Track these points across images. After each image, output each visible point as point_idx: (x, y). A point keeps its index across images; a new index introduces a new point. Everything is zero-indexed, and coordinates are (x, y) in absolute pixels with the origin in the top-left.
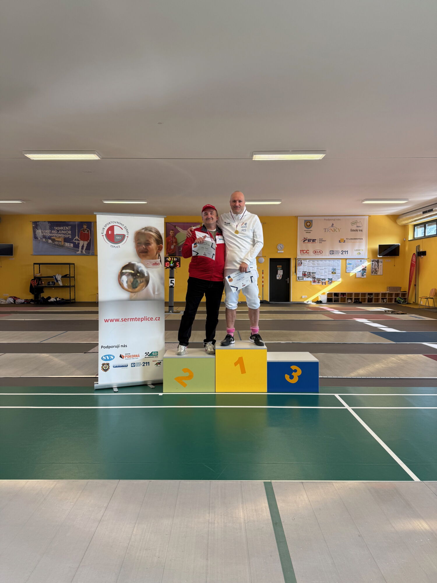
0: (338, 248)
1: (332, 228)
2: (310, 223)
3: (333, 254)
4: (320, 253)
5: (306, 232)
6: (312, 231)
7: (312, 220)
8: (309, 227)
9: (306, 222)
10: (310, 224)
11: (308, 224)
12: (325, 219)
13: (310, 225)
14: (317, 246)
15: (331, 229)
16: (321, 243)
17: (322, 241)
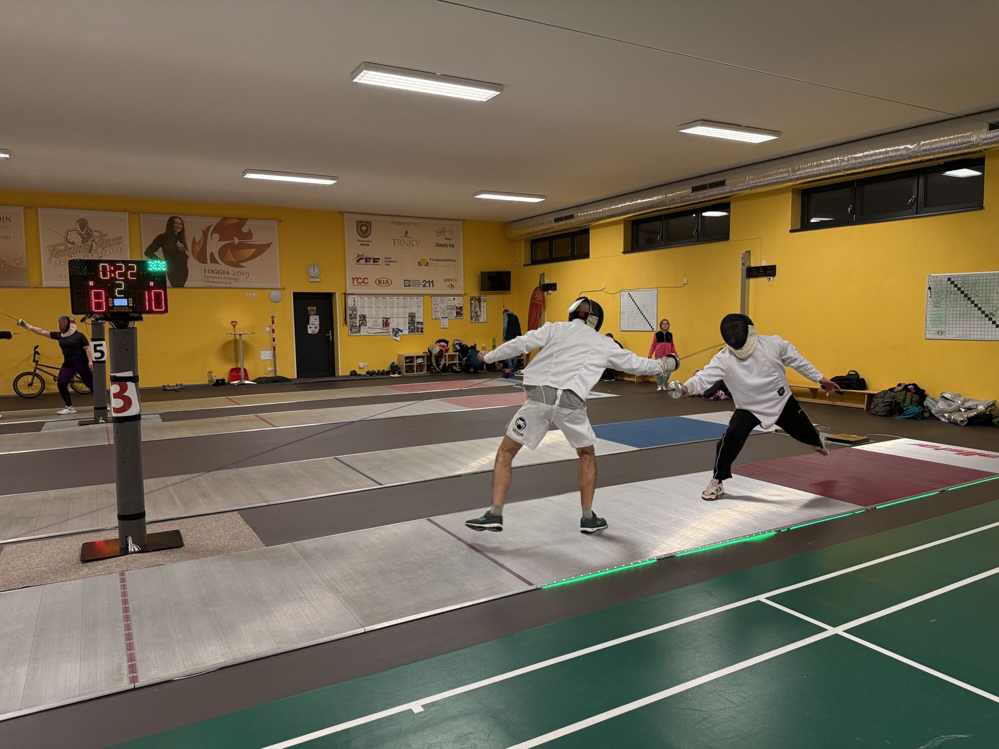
0: (417, 275)
1: (406, 239)
2: (367, 227)
3: (409, 286)
4: (387, 284)
5: (362, 245)
6: (371, 242)
7: (371, 222)
8: (365, 235)
9: (360, 225)
10: (367, 229)
11: (364, 229)
12: (392, 222)
13: (367, 231)
14: (382, 271)
15: (404, 241)
16: (388, 265)
17: (390, 262)
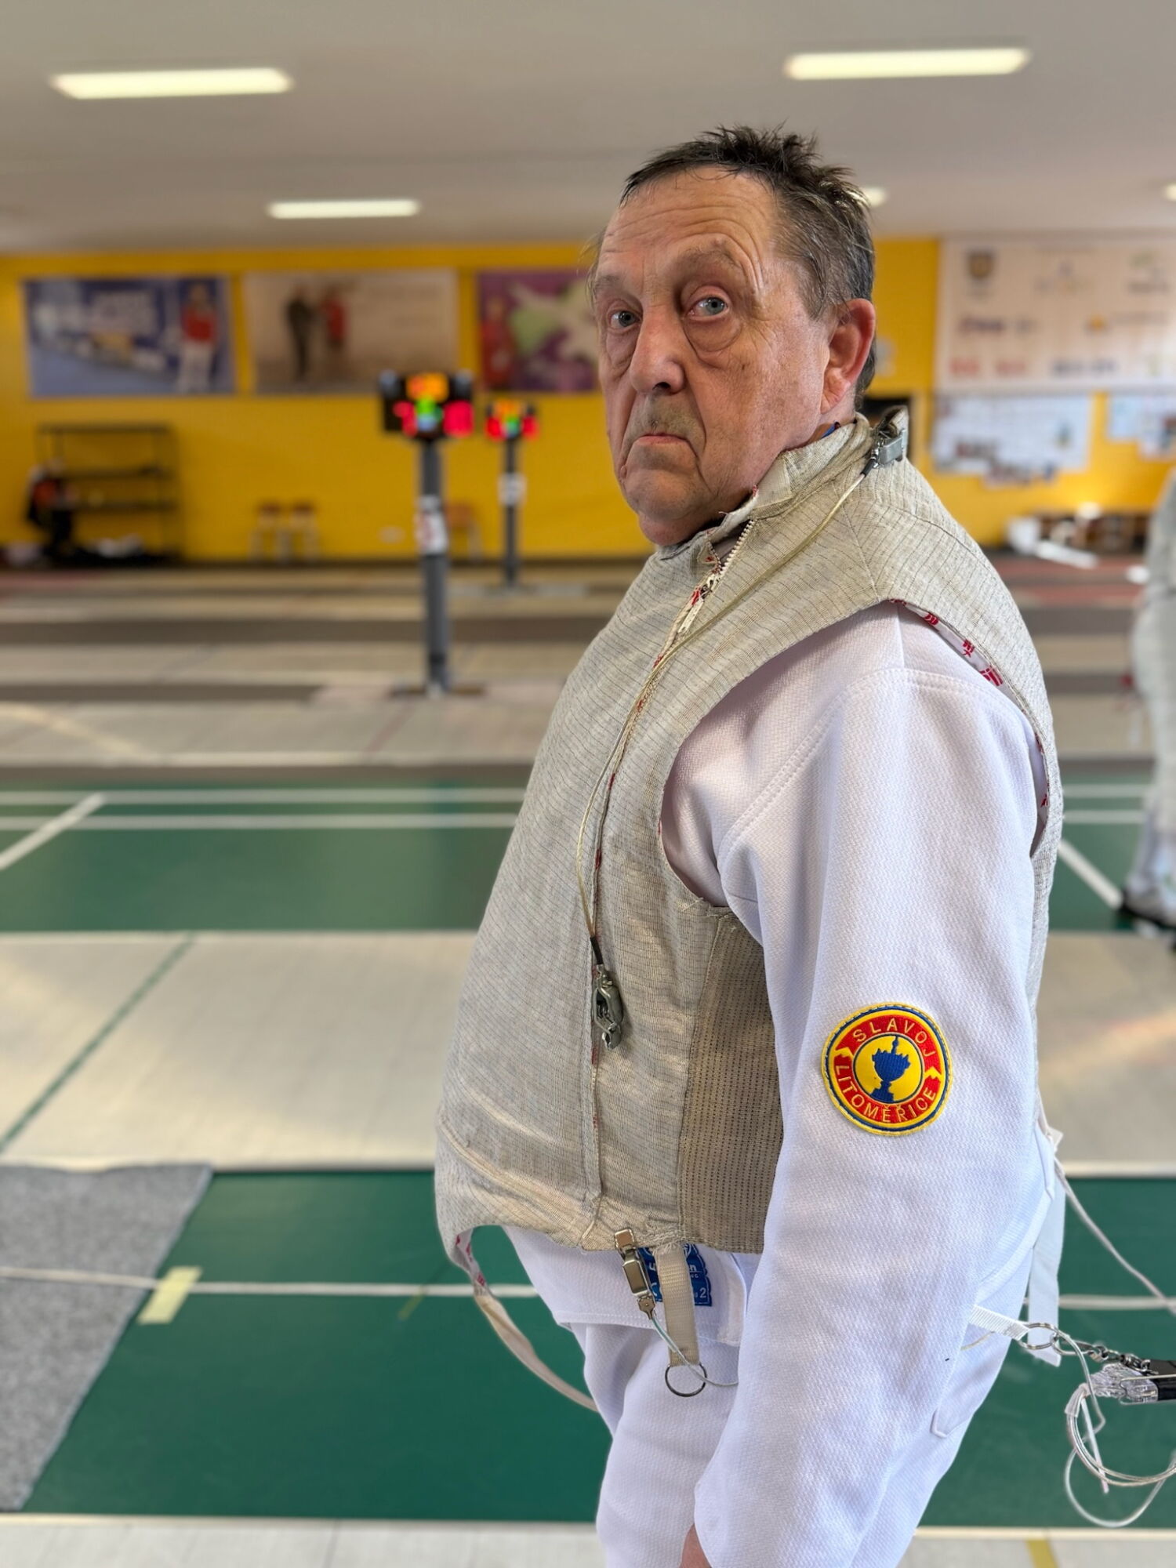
0: (1082, 349)
2: (987, 261)
3: (1064, 372)
4: (1018, 372)
5: (974, 296)
6: (992, 288)
7: (995, 251)
9: (972, 257)
10: (988, 265)
11: (981, 266)
13: (985, 270)
14: (1009, 346)
16: (1022, 333)
17: (1025, 327)
